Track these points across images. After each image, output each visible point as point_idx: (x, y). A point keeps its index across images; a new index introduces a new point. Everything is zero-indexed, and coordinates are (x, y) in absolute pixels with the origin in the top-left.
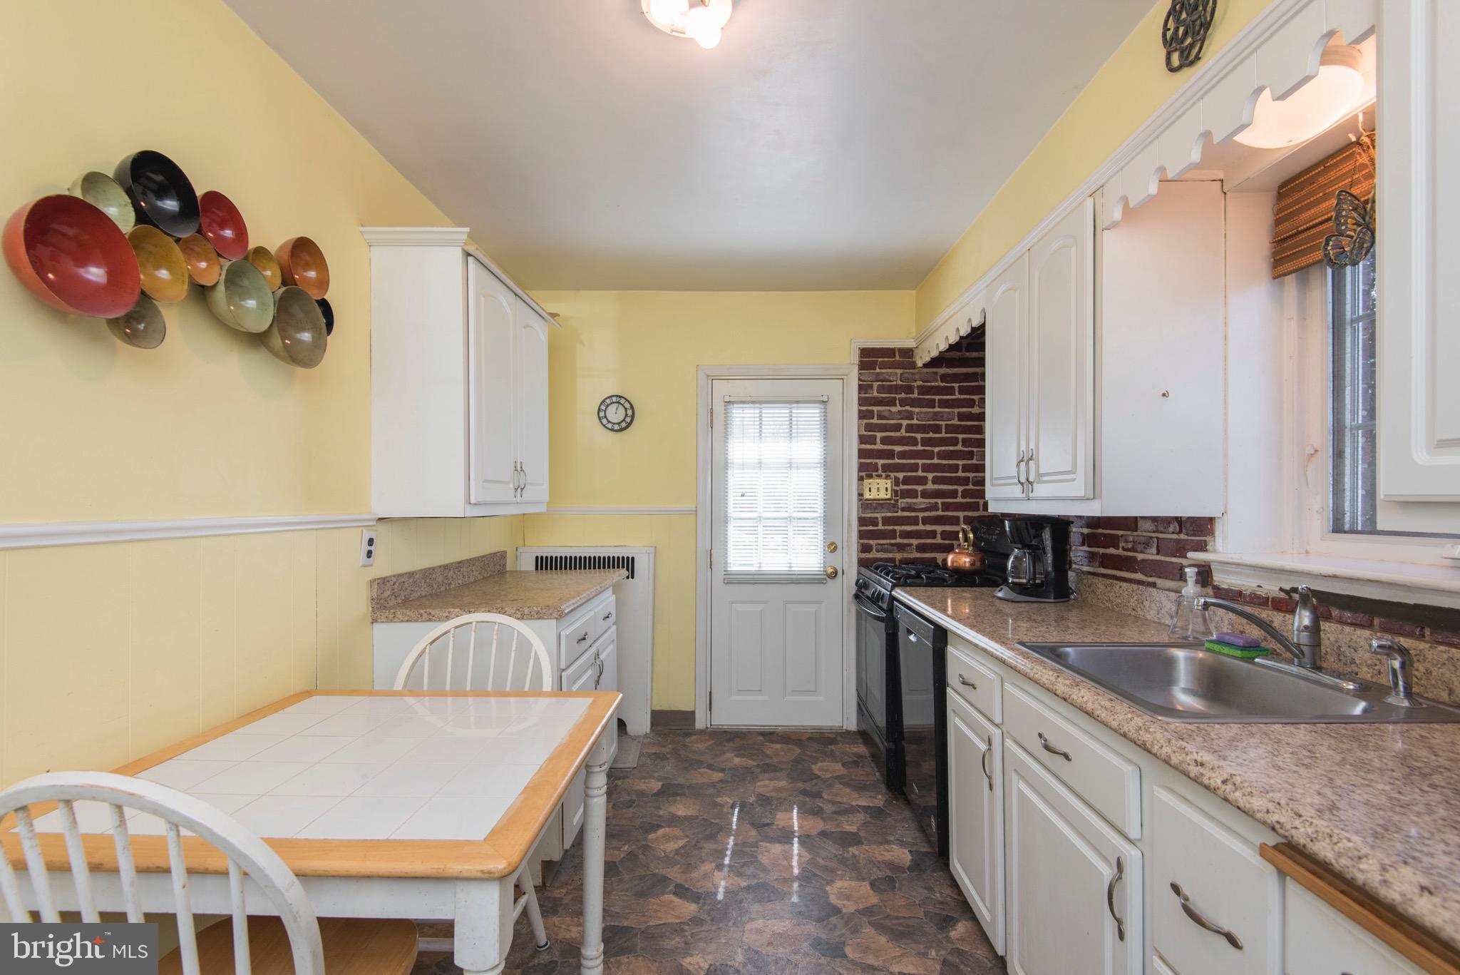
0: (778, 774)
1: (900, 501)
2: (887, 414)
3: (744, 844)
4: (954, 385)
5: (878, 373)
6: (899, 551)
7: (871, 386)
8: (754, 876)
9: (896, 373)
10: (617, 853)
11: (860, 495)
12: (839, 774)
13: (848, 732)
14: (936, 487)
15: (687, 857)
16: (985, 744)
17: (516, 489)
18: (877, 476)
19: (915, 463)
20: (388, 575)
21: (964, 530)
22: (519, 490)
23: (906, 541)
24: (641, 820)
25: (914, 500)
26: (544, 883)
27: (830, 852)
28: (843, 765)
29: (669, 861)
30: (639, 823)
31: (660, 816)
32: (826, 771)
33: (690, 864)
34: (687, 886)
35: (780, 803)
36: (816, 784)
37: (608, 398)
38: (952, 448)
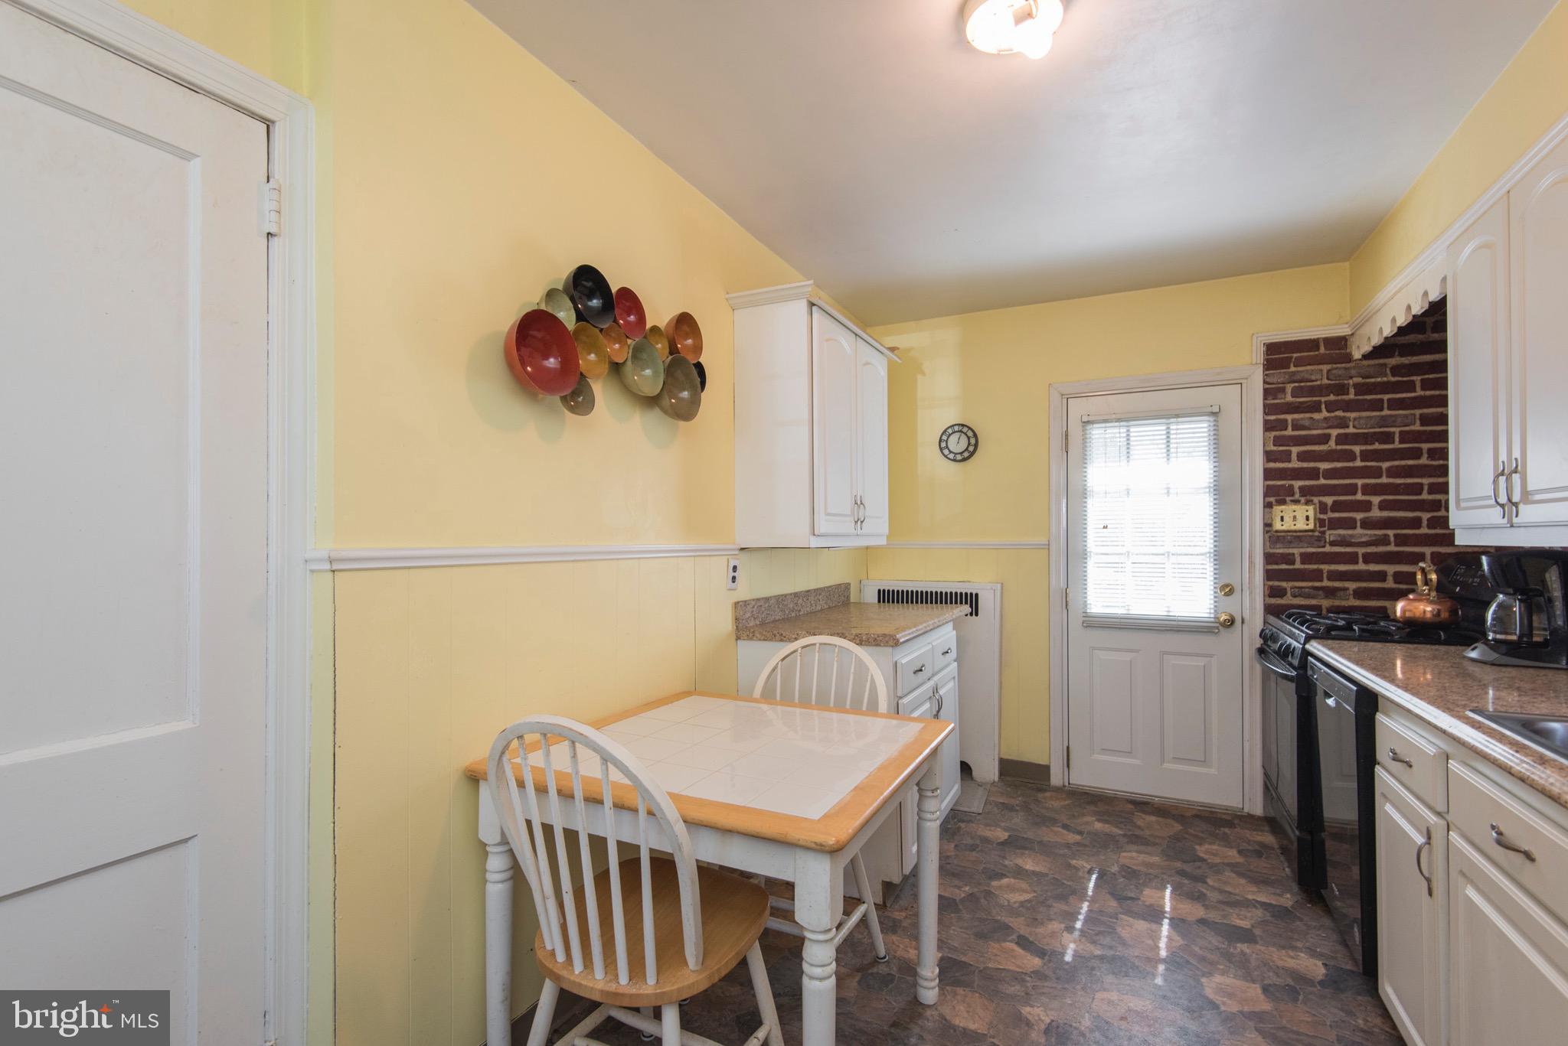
0: (1150, 849)
1: (1328, 533)
2: (1307, 423)
3: (1101, 912)
4: (1414, 378)
5: (1292, 372)
6: (1326, 597)
7: (1283, 390)
8: (1111, 948)
9: (1321, 370)
10: (957, 891)
11: (1268, 525)
12: (1233, 861)
13: (1251, 816)
14: (1386, 514)
15: (1033, 911)
16: (1423, 837)
17: (856, 522)
18: (1292, 501)
19: (1351, 484)
20: (747, 599)
21: (1423, 570)
22: (859, 522)
23: (1337, 584)
24: (984, 866)
25: (1350, 532)
26: (884, 902)
27: (1210, 942)
28: (1240, 852)
29: (1012, 911)
30: (982, 868)
31: (1006, 866)
32: (1215, 855)
33: (1037, 919)
34: (1031, 939)
35: (1150, 879)
36: (1199, 868)
37: (950, 427)
38: (1411, 462)
